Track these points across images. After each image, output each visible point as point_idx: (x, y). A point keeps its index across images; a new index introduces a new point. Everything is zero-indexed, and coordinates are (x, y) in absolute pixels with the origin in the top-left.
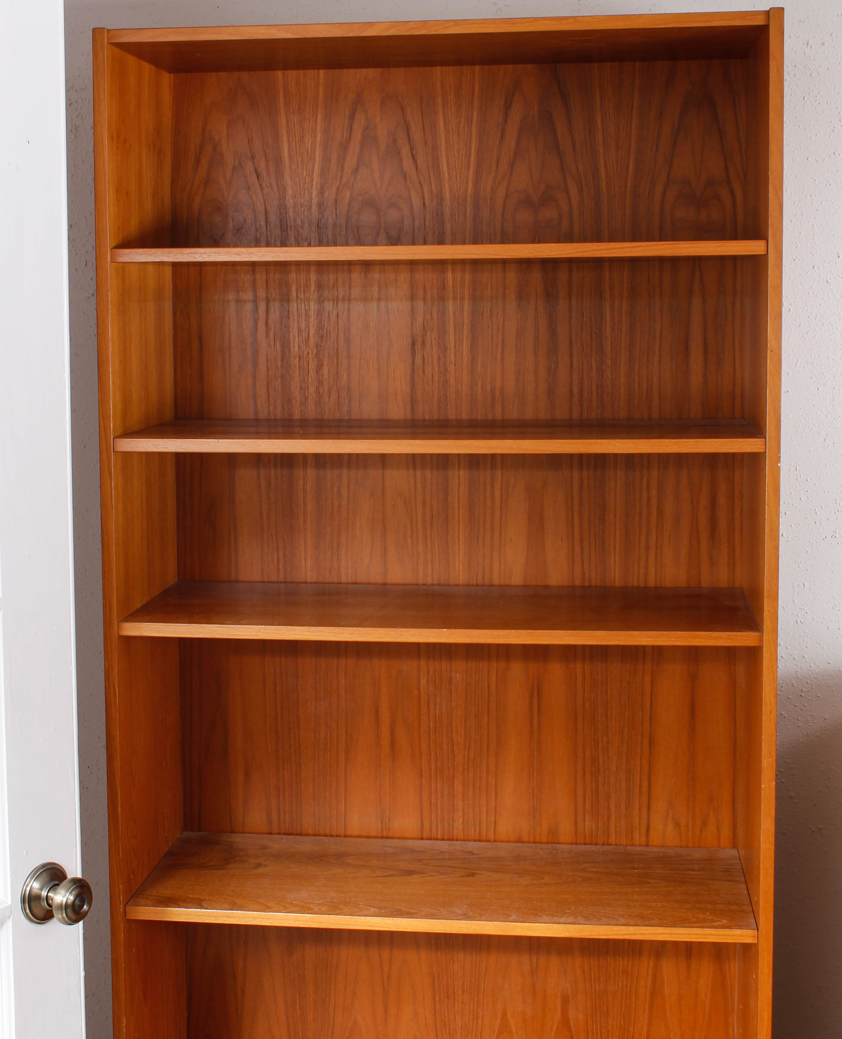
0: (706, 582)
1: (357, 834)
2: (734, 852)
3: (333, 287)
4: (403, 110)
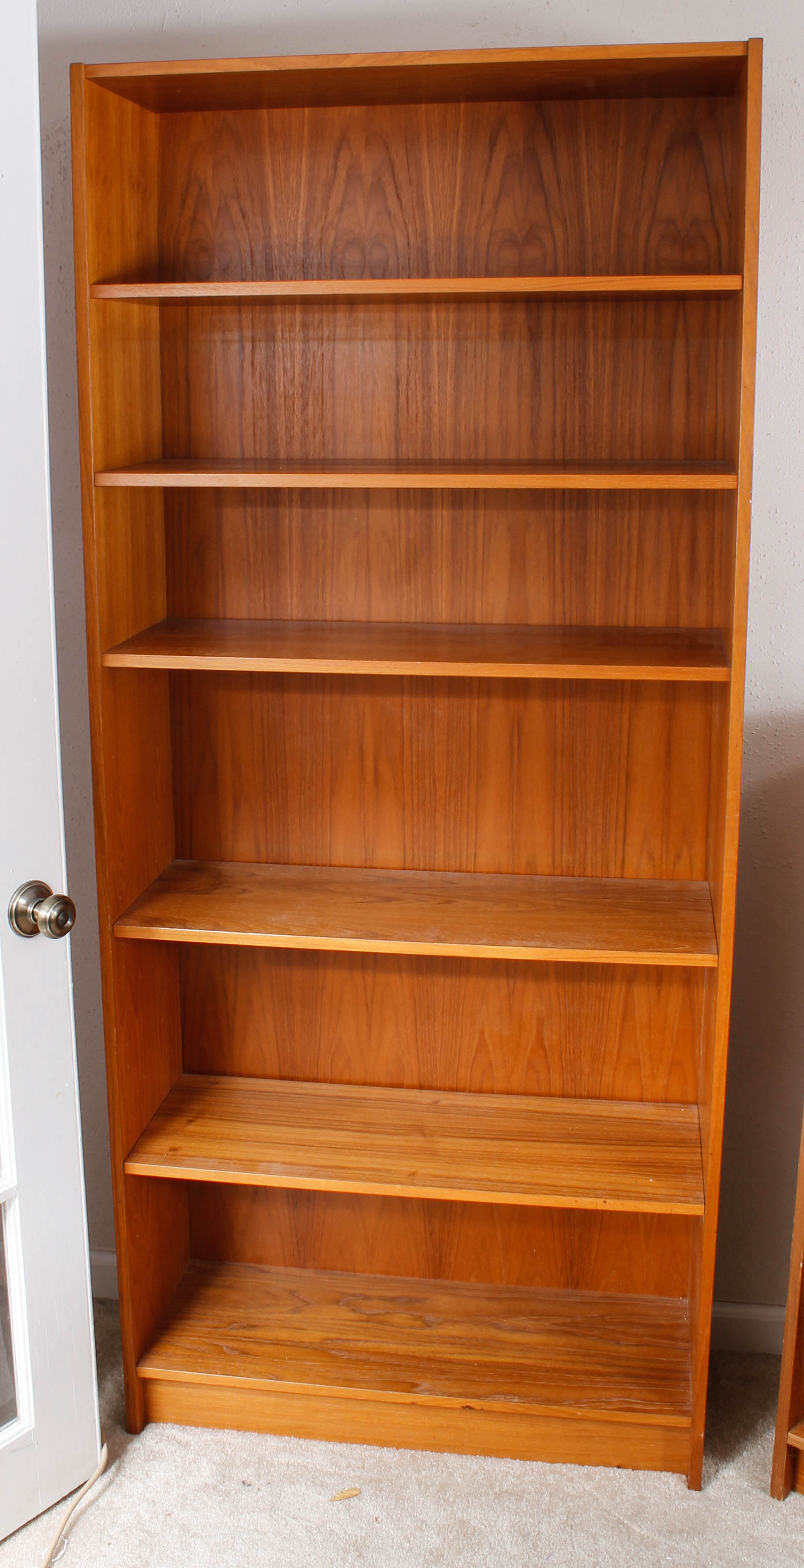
0: (684, 622)
1: (341, 863)
2: (704, 884)
3: (318, 327)
4: (387, 148)
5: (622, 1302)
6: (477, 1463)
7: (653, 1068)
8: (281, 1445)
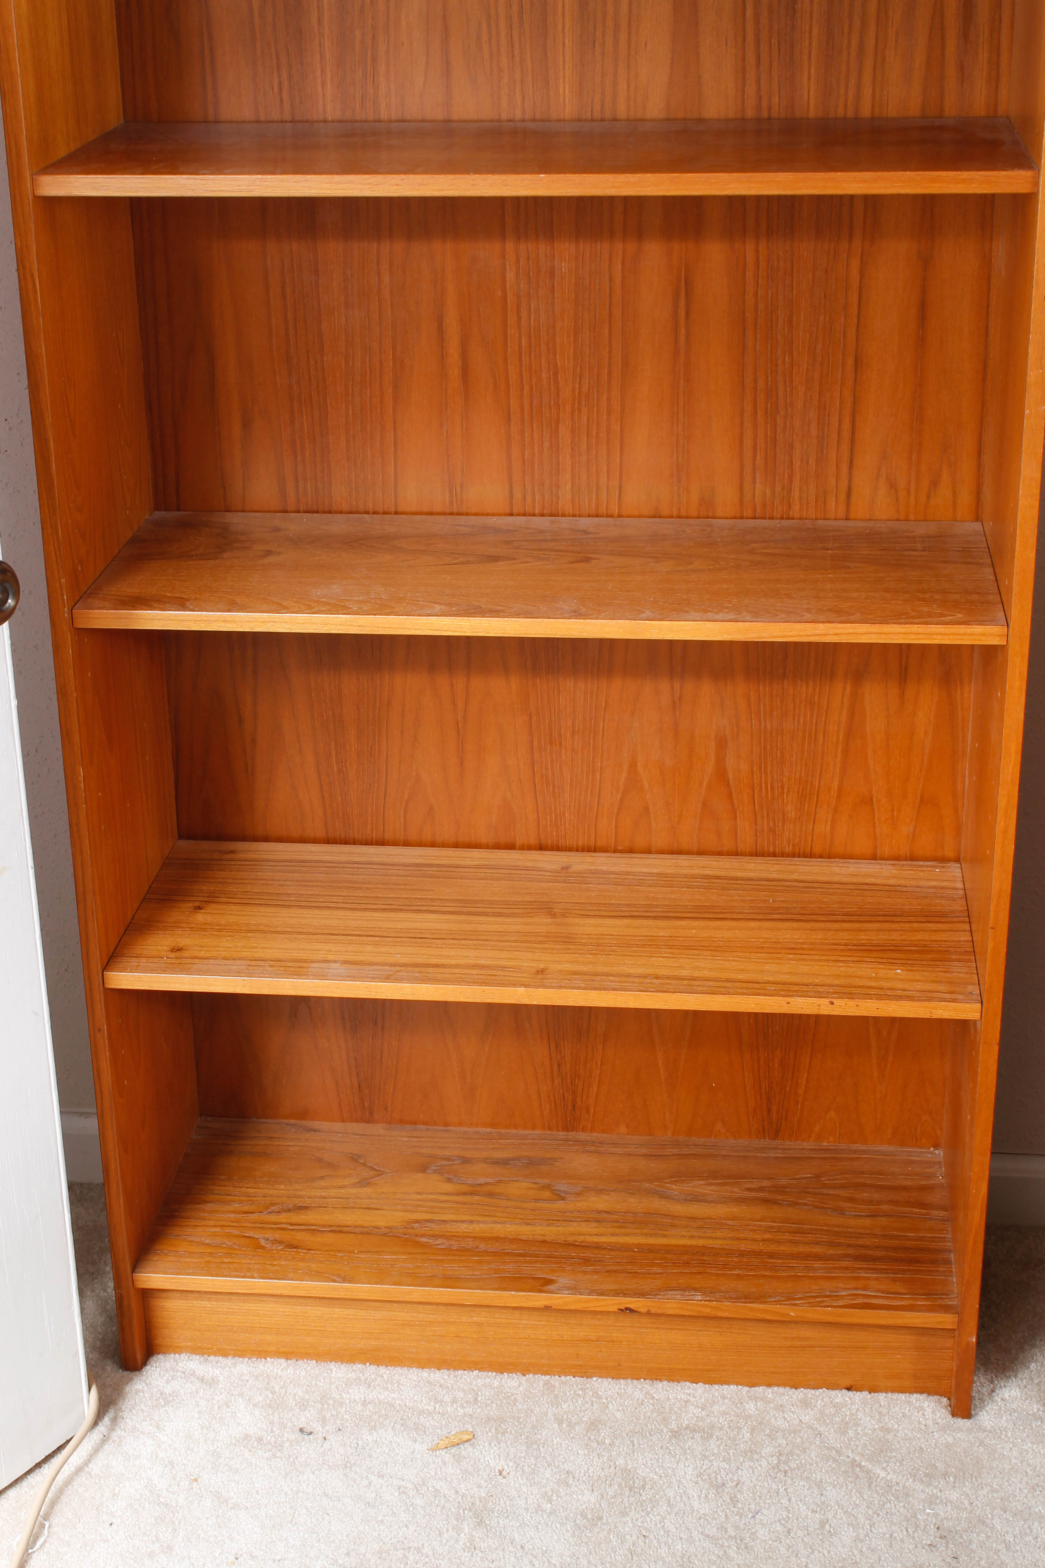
0: (951, 108)
1: (414, 509)
2: (977, 526)
5: (845, 1156)
6: (641, 1390)
7: (893, 810)
8: (353, 1375)
